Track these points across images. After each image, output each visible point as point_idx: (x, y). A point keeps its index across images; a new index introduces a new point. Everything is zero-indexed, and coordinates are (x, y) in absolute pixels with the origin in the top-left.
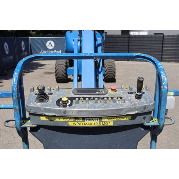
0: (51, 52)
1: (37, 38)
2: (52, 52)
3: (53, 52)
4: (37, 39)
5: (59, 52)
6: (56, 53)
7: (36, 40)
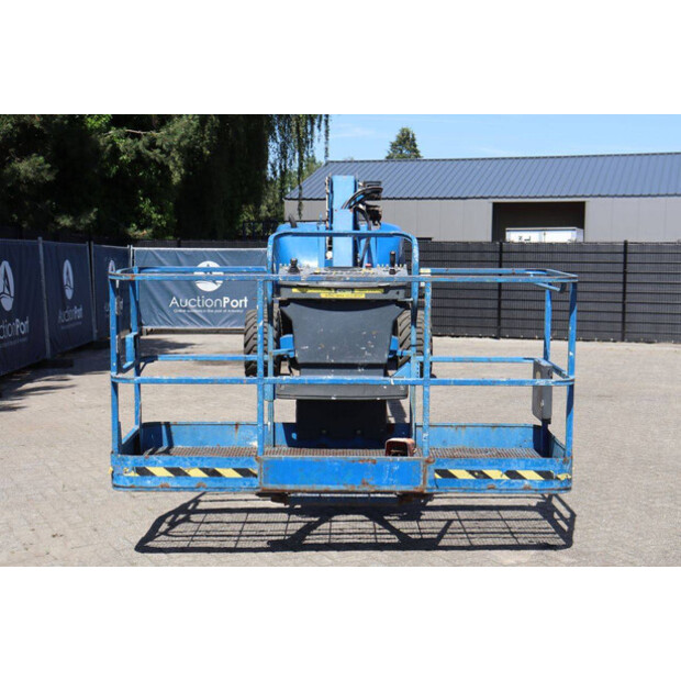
0: (209, 303)
1: (158, 251)
2: (213, 303)
3: (218, 302)
4: (158, 255)
5: (239, 303)
6: (228, 305)
7: (156, 258)
